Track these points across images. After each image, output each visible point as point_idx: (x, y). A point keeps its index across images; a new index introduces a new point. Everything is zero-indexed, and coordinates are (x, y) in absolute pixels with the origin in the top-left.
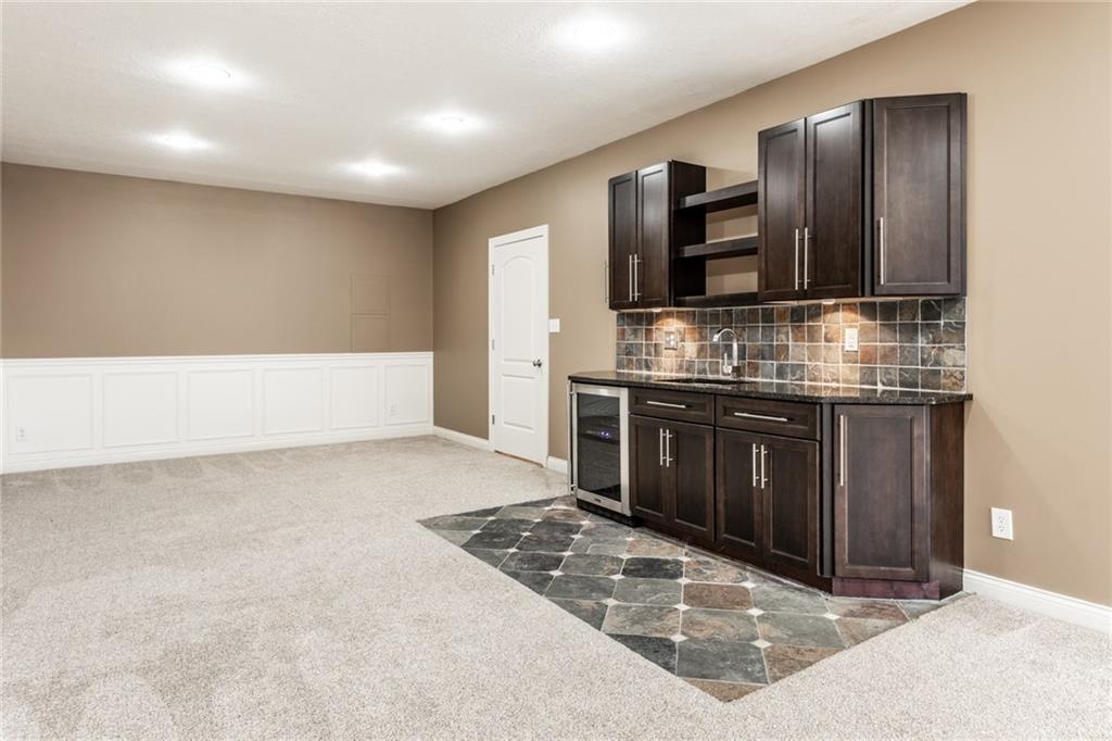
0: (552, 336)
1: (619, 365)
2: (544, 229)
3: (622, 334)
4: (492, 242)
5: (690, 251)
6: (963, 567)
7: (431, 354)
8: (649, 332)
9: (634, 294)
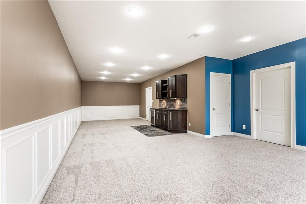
0: (153, 103)
1: (159, 107)
2: (151, 87)
3: (159, 102)
4: (146, 89)
5: (164, 91)
6: (187, 130)
7: (139, 106)
8: (162, 102)
9: (158, 97)
